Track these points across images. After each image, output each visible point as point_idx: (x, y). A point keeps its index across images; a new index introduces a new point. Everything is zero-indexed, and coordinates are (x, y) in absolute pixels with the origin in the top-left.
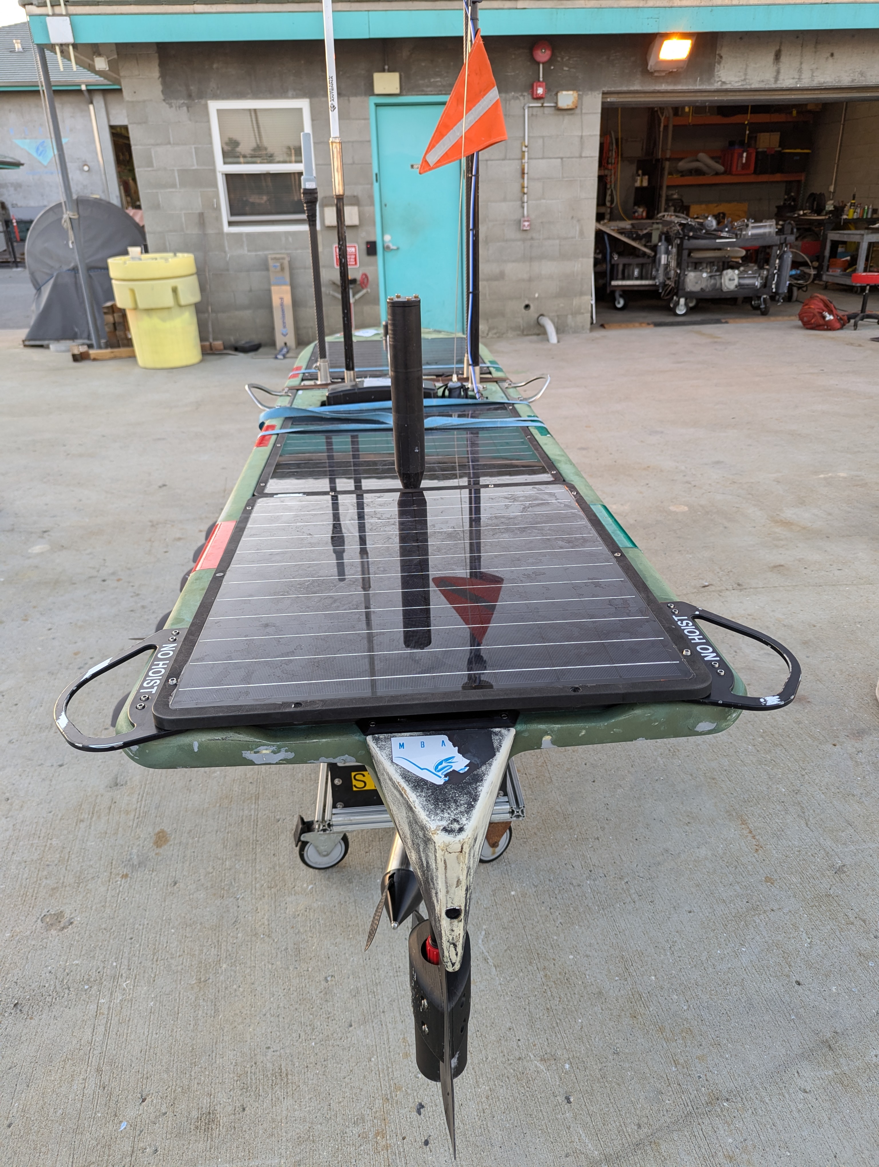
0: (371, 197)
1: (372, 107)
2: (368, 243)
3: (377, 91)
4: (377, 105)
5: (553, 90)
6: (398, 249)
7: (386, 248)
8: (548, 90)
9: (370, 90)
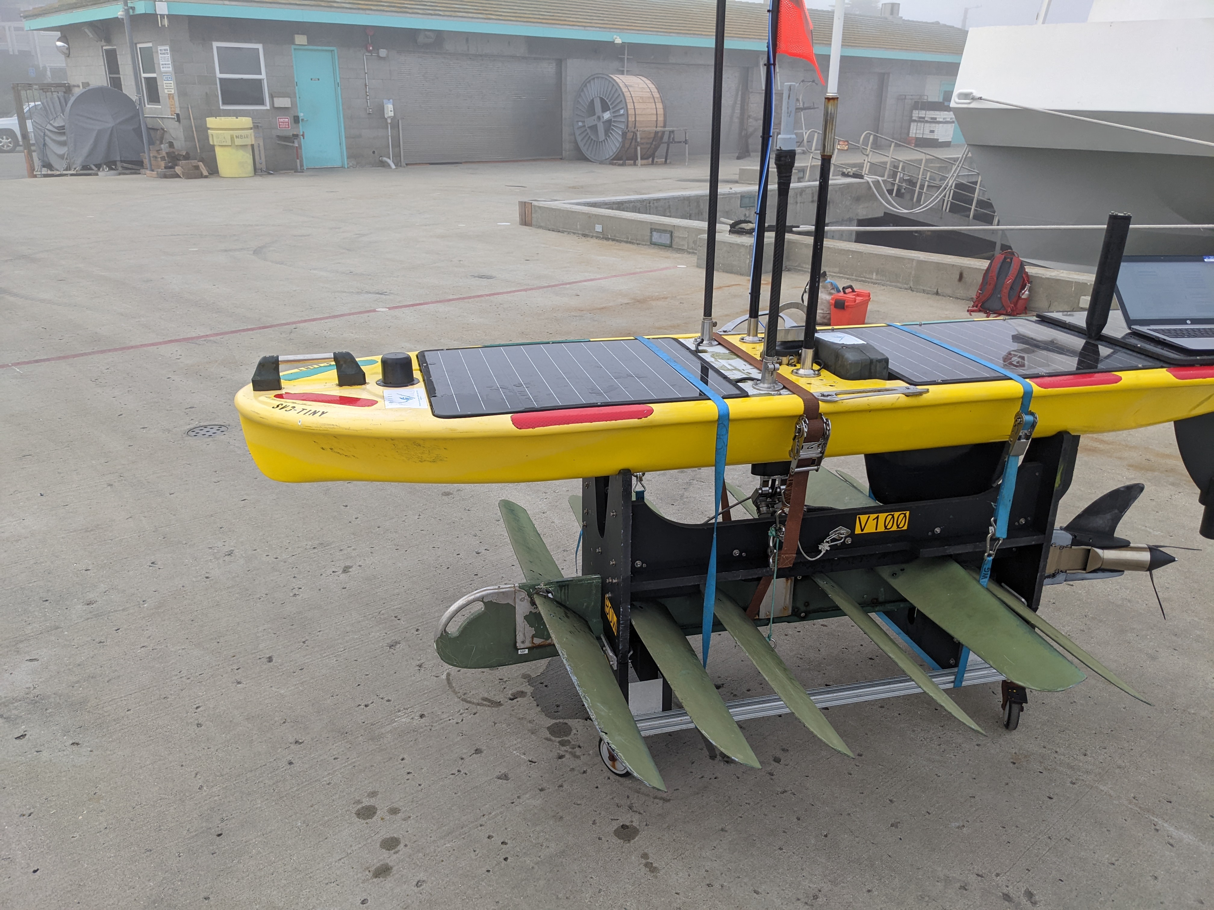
0: (295, 94)
1: (293, 49)
2: (294, 117)
3: (297, 43)
4: (295, 49)
5: (377, 49)
6: (307, 120)
7: (304, 120)
8: (374, 48)
9: (293, 42)
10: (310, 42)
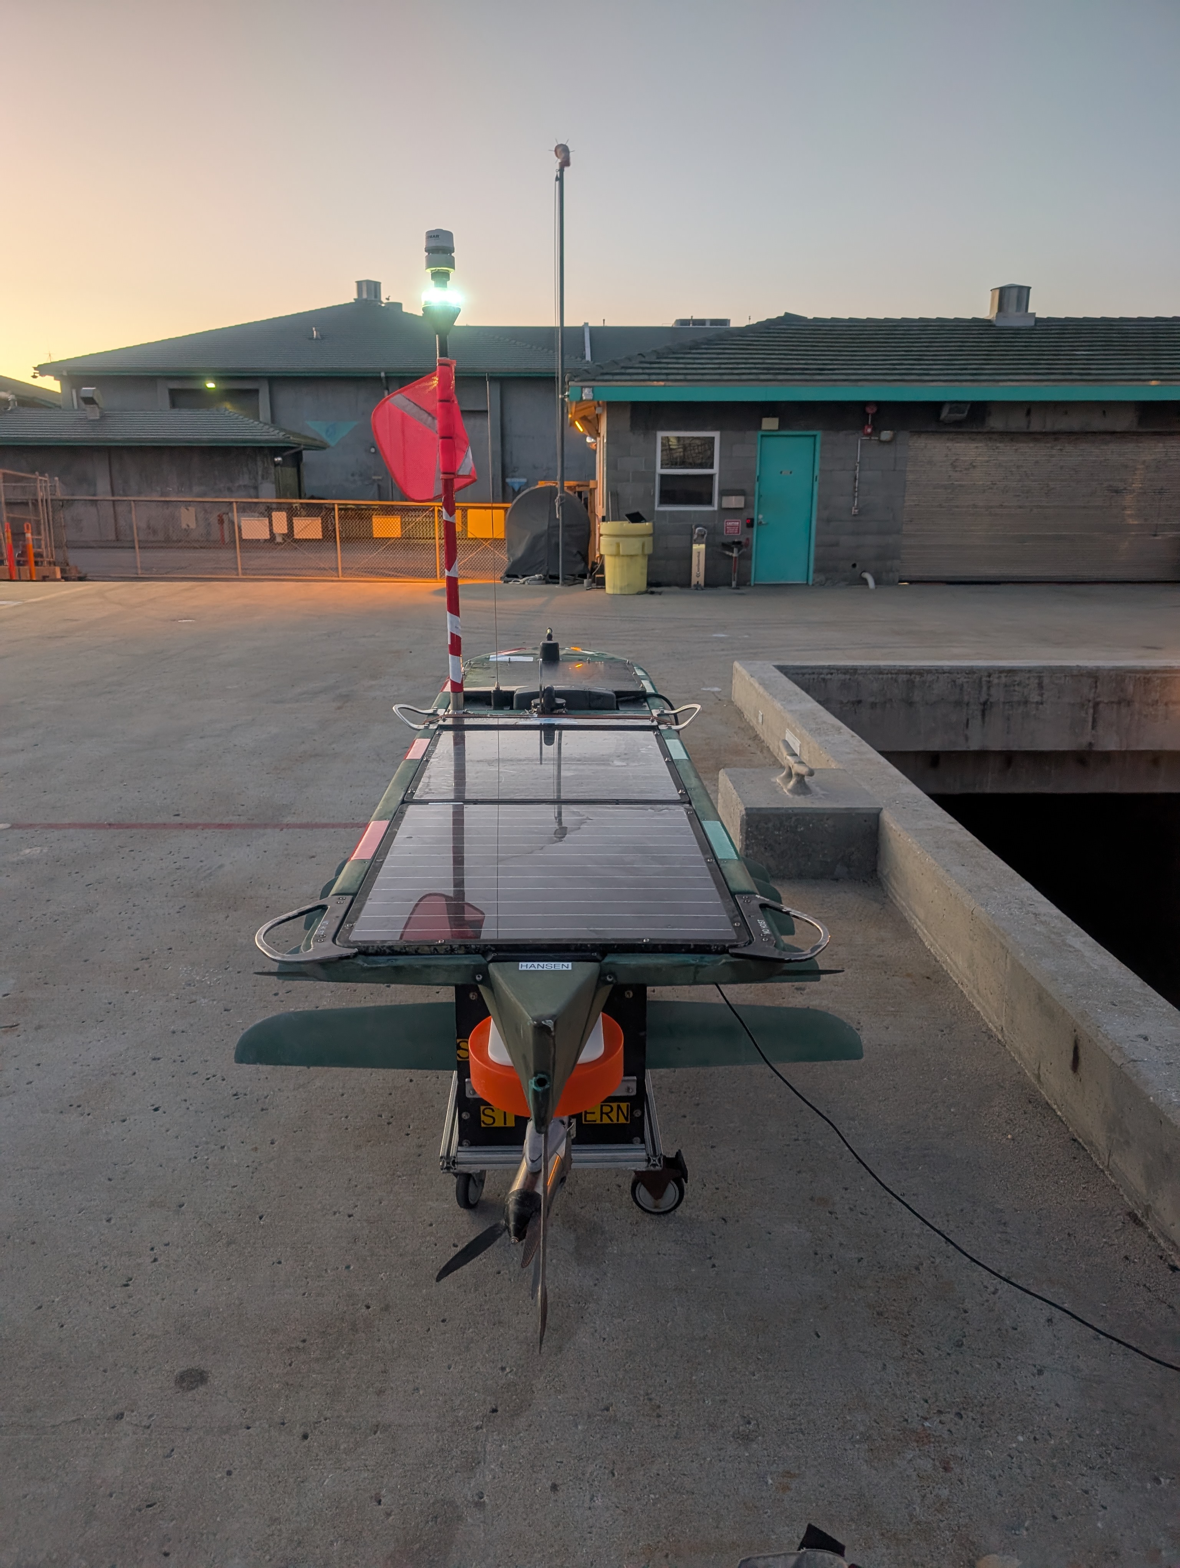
0: (753, 491)
1: (759, 437)
2: (748, 519)
3: (763, 428)
4: (763, 436)
5: (877, 430)
6: (767, 524)
7: (760, 524)
8: (874, 429)
9: (759, 427)
10: (781, 427)
